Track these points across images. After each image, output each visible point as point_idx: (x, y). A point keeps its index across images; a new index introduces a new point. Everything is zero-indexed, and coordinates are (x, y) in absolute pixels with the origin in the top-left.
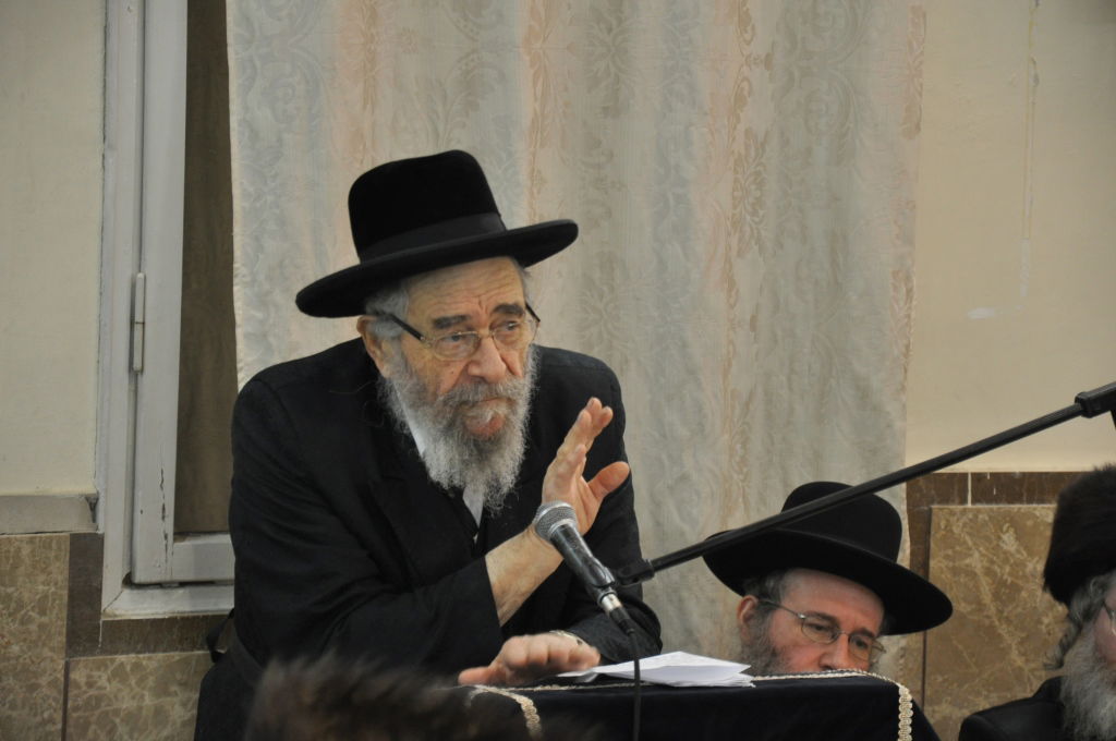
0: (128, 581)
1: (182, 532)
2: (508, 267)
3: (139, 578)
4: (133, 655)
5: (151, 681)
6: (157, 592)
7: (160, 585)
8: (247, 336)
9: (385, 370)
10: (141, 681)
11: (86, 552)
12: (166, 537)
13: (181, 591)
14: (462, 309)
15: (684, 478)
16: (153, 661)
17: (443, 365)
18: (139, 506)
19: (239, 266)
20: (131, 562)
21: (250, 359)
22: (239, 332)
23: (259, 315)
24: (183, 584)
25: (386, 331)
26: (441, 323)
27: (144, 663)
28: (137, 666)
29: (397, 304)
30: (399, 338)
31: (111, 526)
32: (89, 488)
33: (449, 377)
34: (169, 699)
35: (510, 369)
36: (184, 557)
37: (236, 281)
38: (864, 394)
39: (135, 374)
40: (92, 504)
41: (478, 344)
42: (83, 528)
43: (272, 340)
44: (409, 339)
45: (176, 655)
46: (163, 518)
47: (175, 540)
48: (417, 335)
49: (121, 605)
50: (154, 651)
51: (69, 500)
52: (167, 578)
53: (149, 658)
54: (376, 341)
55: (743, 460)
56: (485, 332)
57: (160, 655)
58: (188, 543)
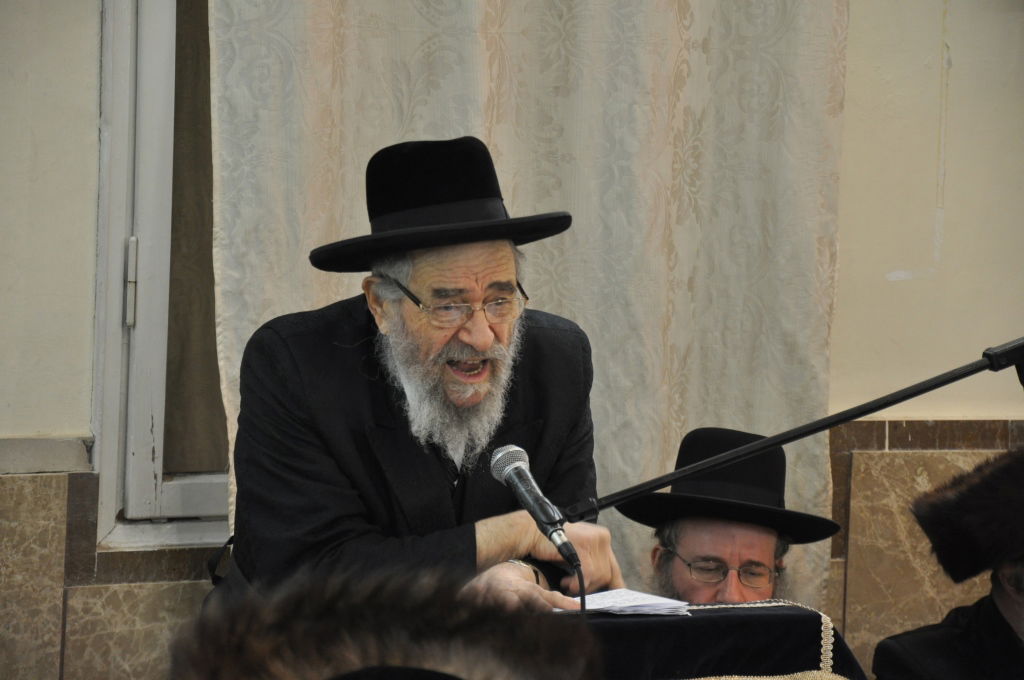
4: (125, 584)
5: (142, 607)
6: (148, 527)
7: (150, 521)
8: (225, 294)
10: (133, 607)
12: (156, 477)
13: (169, 526)
16: (146, 589)
21: (227, 315)
23: (236, 275)
27: (136, 591)
28: (129, 594)
34: (158, 624)
37: (215, 243)
46: (153, 459)
47: (164, 480)
50: (145, 580)
51: (67, 443)
52: (157, 514)
53: (140, 587)
57: (150, 585)
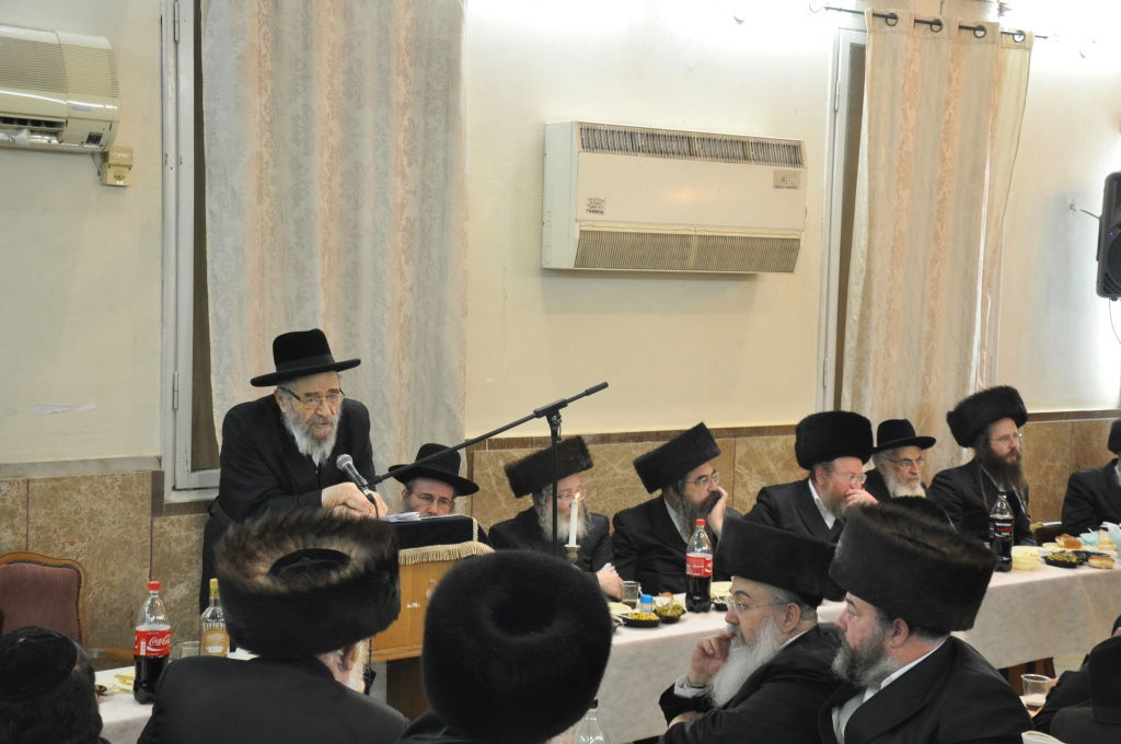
0: (174, 488)
1: (193, 470)
2: (334, 375)
3: (178, 487)
4: (177, 516)
6: (185, 492)
7: (186, 490)
8: (217, 395)
9: (283, 409)
10: (180, 526)
11: (158, 478)
12: (188, 471)
13: (194, 492)
14: (317, 390)
15: (385, 444)
16: (185, 518)
17: (308, 410)
18: (177, 460)
19: (213, 368)
20: (175, 481)
21: (218, 403)
22: (213, 393)
23: (221, 387)
24: (195, 489)
25: (286, 396)
26: (308, 395)
28: (179, 520)
29: (291, 386)
30: (290, 399)
31: (167, 468)
32: (158, 454)
33: (309, 414)
34: (191, 532)
35: (333, 413)
36: (195, 479)
37: (212, 374)
38: (449, 410)
39: (175, 410)
40: (160, 460)
41: (321, 403)
42: (156, 469)
43: (227, 396)
44: (294, 399)
45: (193, 516)
47: (192, 472)
48: (298, 399)
49: (172, 497)
50: (185, 515)
51: (150, 458)
53: (183, 517)
54: (281, 398)
55: (406, 437)
56: (324, 399)
57: (187, 516)
58: (197, 473)
